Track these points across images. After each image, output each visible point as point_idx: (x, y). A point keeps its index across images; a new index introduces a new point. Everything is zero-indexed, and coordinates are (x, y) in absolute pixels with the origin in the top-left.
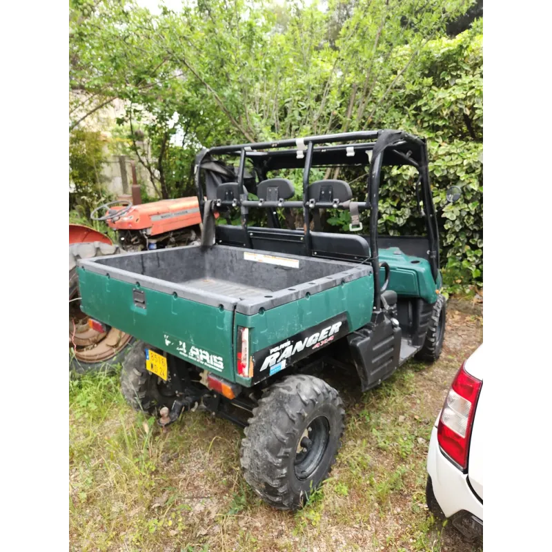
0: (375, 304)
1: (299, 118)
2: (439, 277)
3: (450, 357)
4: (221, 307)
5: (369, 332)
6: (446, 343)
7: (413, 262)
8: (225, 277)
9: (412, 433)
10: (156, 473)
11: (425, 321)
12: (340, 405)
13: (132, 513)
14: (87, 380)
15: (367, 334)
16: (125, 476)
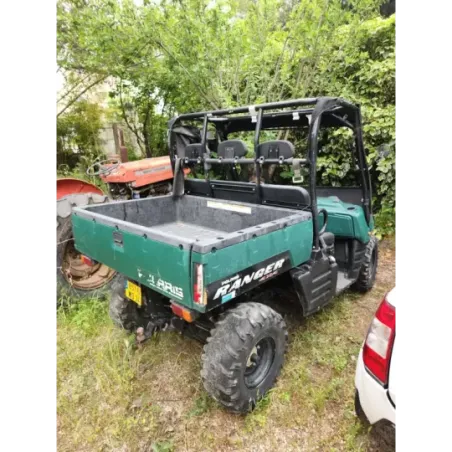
0: (314, 244)
1: (256, 89)
2: (372, 221)
3: (381, 288)
4: (181, 246)
5: (309, 267)
6: (378, 276)
7: (349, 209)
8: (192, 221)
9: (346, 351)
10: (134, 379)
11: (359, 258)
12: (284, 328)
13: (114, 412)
14: (83, 304)
15: (307, 269)
16: (109, 381)
